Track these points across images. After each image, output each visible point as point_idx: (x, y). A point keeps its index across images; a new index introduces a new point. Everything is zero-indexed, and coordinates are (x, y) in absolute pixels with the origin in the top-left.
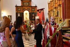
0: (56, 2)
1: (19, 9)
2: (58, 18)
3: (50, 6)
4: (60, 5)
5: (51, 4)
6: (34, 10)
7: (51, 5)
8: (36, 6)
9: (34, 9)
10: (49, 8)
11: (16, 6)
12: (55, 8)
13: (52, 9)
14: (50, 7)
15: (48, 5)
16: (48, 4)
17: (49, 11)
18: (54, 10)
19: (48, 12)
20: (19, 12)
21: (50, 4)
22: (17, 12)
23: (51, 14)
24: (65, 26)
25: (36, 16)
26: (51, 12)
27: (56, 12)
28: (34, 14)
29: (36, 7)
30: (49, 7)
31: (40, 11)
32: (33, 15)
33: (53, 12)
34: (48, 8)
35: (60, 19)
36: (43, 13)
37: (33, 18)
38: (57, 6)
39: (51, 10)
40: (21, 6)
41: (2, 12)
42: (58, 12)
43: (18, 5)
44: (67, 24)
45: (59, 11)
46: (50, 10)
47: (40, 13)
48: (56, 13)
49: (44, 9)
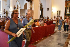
11: (66, 1)
20: (69, 7)
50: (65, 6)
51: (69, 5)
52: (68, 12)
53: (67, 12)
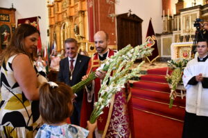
3: (52, 13)
4: (84, 11)
5: (56, 6)
6: (9, 21)
7: (56, 9)
9: (6, 15)
10: (50, 18)
14: (52, 16)
17: (51, 26)
19: (48, 28)
30: (50, 14)
31: (27, 22)
32: (5, 33)
33: (62, 27)
34: (48, 16)
38: (73, 14)
39: (57, 23)
48: (72, 30)
49: (40, 18)
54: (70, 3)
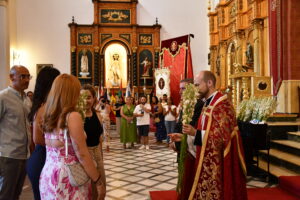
0: (245, 9)
1: (86, 39)
2: (250, 78)
3: (216, 27)
4: (262, 20)
5: (220, 15)
6: (151, 44)
7: (221, 19)
8: (160, 27)
9: (147, 36)
10: (212, 34)
11: (74, 26)
12: (241, 33)
13: (227, 36)
14: (216, 31)
15: (208, 19)
16: (211, 15)
17: (213, 48)
18: (236, 42)
19: (209, 51)
20: (84, 51)
21: (216, 18)
22: (76, 50)
23: (222, 60)
24: (283, 111)
25: (157, 66)
26: (222, 51)
27: (244, 51)
28: (150, 60)
29: (157, 27)
30: (212, 28)
31: (174, 45)
32: (145, 62)
33: (230, 49)
34: (208, 32)
35: (258, 79)
36: (188, 53)
37: (145, 76)
38: (246, 25)
39: (221, 43)
40: (93, 26)
41: (13, 49)
42: (251, 49)
43: (79, 22)
44: (292, 103)
45: (255, 45)
46: (216, 43)
47: (174, 53)
48: (244, 55)
49: (193, 36)
50: (72, 45)
51: (85, 43)
52: (85, 71)
53: (80, 71)
54: (241, 8)
